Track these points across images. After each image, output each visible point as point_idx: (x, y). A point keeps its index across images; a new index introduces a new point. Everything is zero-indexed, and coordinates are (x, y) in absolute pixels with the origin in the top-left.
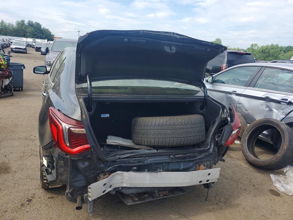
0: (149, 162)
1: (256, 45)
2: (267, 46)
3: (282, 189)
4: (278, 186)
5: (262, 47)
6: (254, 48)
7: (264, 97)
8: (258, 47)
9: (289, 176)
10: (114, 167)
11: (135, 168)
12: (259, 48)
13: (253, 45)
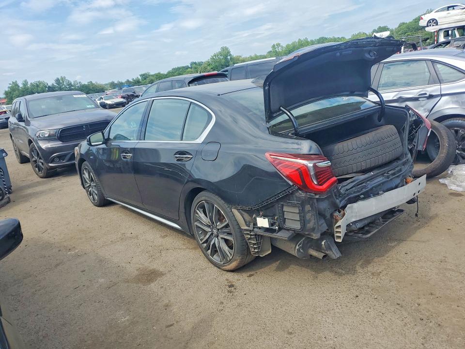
0: (370, 187)
1: (278, 45)
2: (293, 43)
3: (460, 189)
4: (453, 187)
5: (288, 46)
6: (277, 50)
7: (395, 98)
8: (282, 47)
9: (459, 175)
10: (346, 201)
11: (362, 196)
12: (284, 49)
13: (274, 45)
